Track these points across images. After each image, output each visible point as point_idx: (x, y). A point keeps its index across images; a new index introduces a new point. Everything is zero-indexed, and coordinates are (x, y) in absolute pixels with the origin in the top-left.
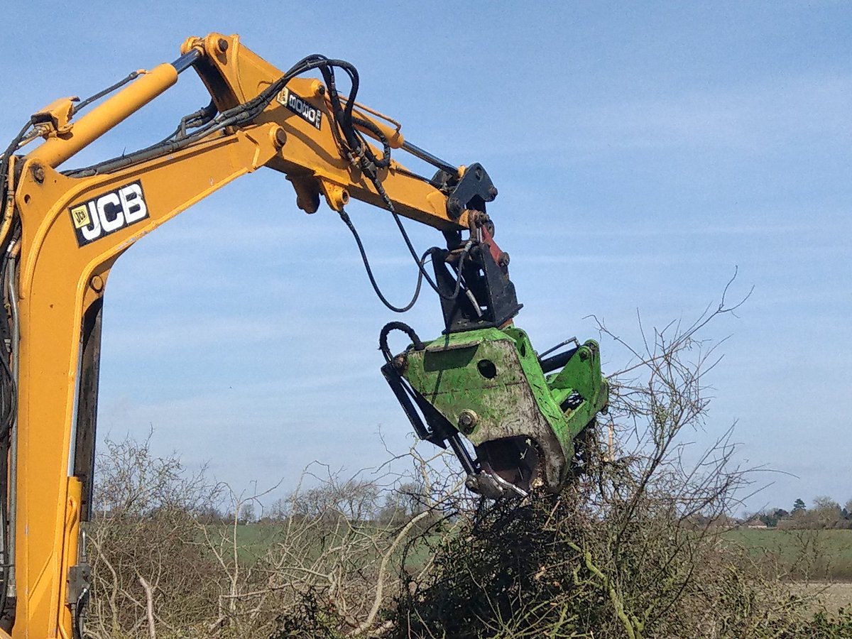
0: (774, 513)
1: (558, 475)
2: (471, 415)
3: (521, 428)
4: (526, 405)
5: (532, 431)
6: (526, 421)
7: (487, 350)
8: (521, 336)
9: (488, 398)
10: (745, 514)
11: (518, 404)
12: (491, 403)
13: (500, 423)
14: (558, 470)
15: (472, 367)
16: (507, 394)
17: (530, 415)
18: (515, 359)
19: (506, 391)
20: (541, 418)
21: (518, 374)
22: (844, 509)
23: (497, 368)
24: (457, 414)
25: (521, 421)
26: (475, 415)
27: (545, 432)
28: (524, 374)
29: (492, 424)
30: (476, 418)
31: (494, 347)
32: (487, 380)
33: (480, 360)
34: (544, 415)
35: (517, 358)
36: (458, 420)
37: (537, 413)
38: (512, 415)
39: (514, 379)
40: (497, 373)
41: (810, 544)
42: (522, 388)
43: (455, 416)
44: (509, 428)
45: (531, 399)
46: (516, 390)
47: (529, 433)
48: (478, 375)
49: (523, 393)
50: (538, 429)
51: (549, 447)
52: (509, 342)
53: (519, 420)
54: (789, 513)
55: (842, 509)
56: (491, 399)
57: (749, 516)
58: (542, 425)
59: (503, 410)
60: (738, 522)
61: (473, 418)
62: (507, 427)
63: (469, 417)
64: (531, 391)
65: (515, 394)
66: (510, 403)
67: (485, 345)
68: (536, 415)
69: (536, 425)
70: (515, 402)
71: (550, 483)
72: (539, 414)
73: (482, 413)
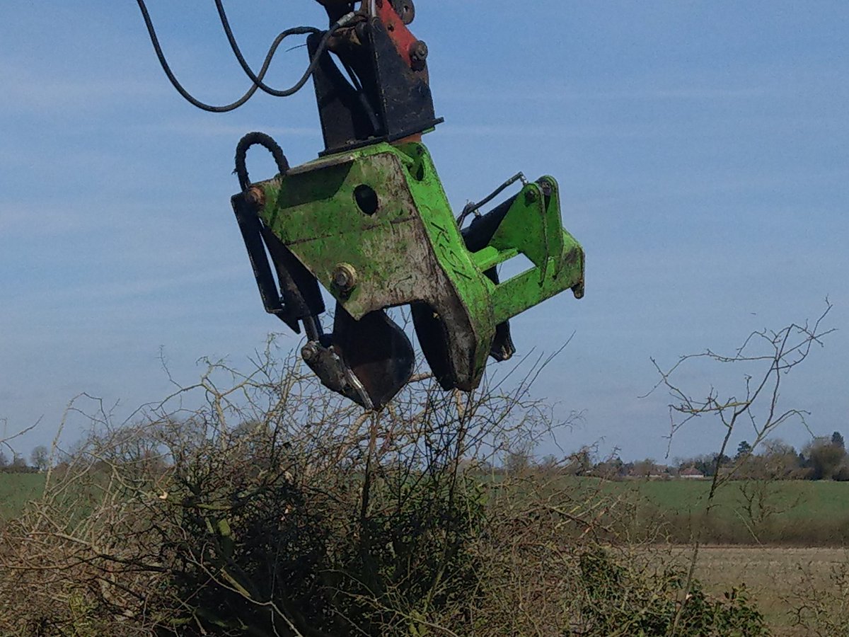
0: (712, 459)
1: (467, 363)
2: (347, 272)
3: (414, 289)
4: (418, 253)
5: (428, 294)
6: (420, 277)
7: (364, 170)
8: (419, 153)
9: (369, 243)
10: (677, 459)
11: (408, 252)
12: (373, 251)
13: (386, 283)
14: (467, 353)
15: (345, 197)
16: (393, 237)
17: (424, 268)
18: (402, 181)
19: (392, 233)
20: (440, 273)
21: (406, 205)
22: (800, 455)
23: (380, 197)
24: (329, 271)
25: (414, 278)
26: (352, 271)
27: (445, 293)
28: (414, 205)
29: (376, 285)
30: (355, 276)
31: (374, 164)
32: (367, 216)
33: (356, 186)
34: (444, 267)
35: (405, 180)
36: (331, 280)
37: (434, 266)
38: (401, 269)
39: (401, 214)
40: (379, 206)
41: (756, 499)
42: (412, 226)
43: (328, 273)
44: (398, 290)
45: (425, 243)
46: (406, 231)
47: (425, 296)
48: (355, 208)
49: (414, 234)
50: (437, 289)
51: (452, 318)
52: (393, 156)
53: (411, 277)
54: (732, 459)
55: (798, 453)
56: (373, 246)
57: (681, 463)
58: (442, 284)
59: (389, 263)
60: (667, 471)
61: (350, 276)
62: (395, 289)
63: (345, 275)
64: (425, 232)
65: (404, 237)
66: (398, 251)
67: (361, 162)
68: (434, 268)
69: (433, 283)
70: (404, 248)
71: (459, 376)
72: (437, 267)
73: (361, 268)
